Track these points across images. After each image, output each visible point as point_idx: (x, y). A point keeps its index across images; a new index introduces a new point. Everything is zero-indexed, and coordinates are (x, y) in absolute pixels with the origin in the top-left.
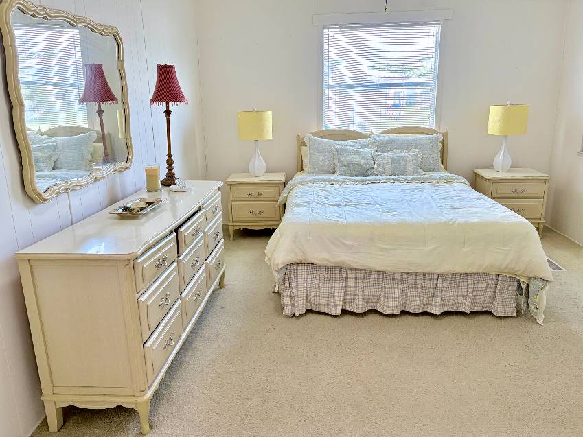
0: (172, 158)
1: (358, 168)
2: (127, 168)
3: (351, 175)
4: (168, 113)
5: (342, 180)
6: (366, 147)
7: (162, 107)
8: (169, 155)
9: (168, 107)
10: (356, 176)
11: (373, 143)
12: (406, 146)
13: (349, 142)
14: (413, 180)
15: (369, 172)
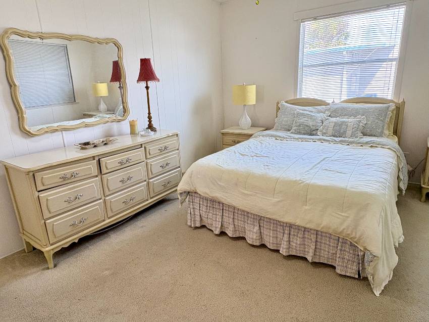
0: (151, 115)
1: (306, 128)
2: (123, 120)
3: (300, 133)
4: (147, 88)
5: (285, 137)
6: (322, 112)
7: (143, 84)
8: (149, 113)
9: (147, 84)
10: (304, 134)
11: (328, 110)
12: (354, 113)
13: (310, 108)
14: (341, 141)
15: (314, 132)
